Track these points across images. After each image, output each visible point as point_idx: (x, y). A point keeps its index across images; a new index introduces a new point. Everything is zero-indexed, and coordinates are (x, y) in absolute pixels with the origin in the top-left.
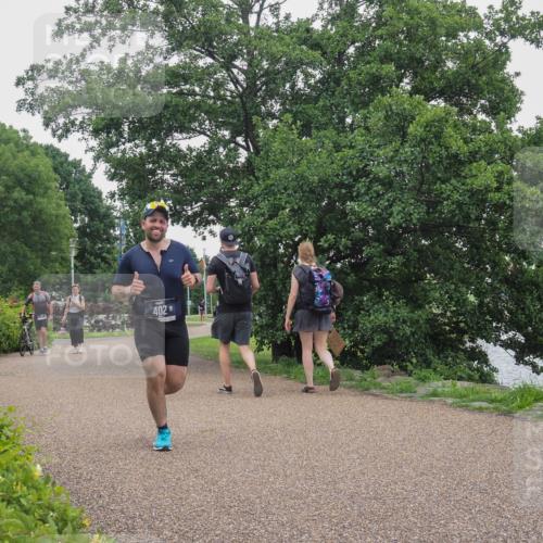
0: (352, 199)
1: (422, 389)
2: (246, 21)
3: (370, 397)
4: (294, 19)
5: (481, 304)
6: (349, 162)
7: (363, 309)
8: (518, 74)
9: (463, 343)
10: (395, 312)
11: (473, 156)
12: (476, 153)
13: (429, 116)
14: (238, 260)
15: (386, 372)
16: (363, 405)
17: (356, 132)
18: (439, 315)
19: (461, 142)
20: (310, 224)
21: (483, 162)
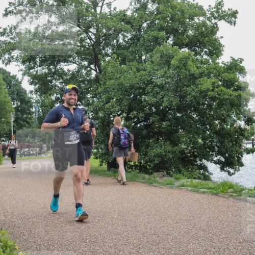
0: (145, 95)
1: (177, 183)
2: (95, 10)
3: (153, 187)
4: (118, 10)
5: (204, 144)
6: (144, 77)
7: (150, 146)
8: (222, 37)
9: (196, 162)
10: (165, 148)
11: (201, 75)
12: (203, 73)
13: (181, 56)
15: (160, 175)
16: (149, 191)
17: (147, 63)
18: (185, 148)
19: (195, 68)
20: (125, 106)
21: (206, 78)
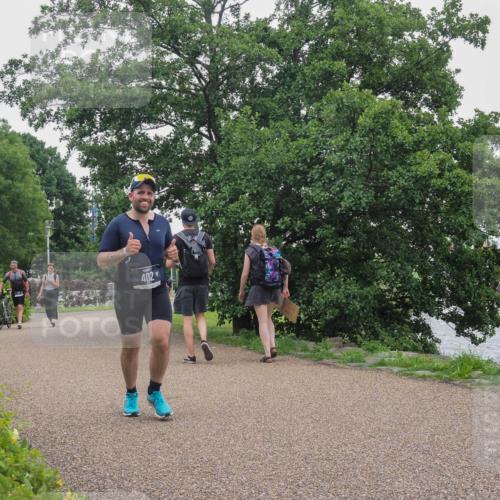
0: (307, 184)
1: (371, 359)
2: (209, 20)
3: (323, 366)
4: (253, 19)
5: (425, 281)
6: (304, 150)
7: (317, 286)
8: (458, 71)
9: (409, 317)
10: (346, 289)
11: (417, 145)
12: (420, 142)
13: (376, 108)
14: (196, 238)
15: (337, 343)
16: (316, 374)
17: (310, 123)
18: (386, 291)
19: (406, 133)
20: (267, 207)
21: (426, 151)
